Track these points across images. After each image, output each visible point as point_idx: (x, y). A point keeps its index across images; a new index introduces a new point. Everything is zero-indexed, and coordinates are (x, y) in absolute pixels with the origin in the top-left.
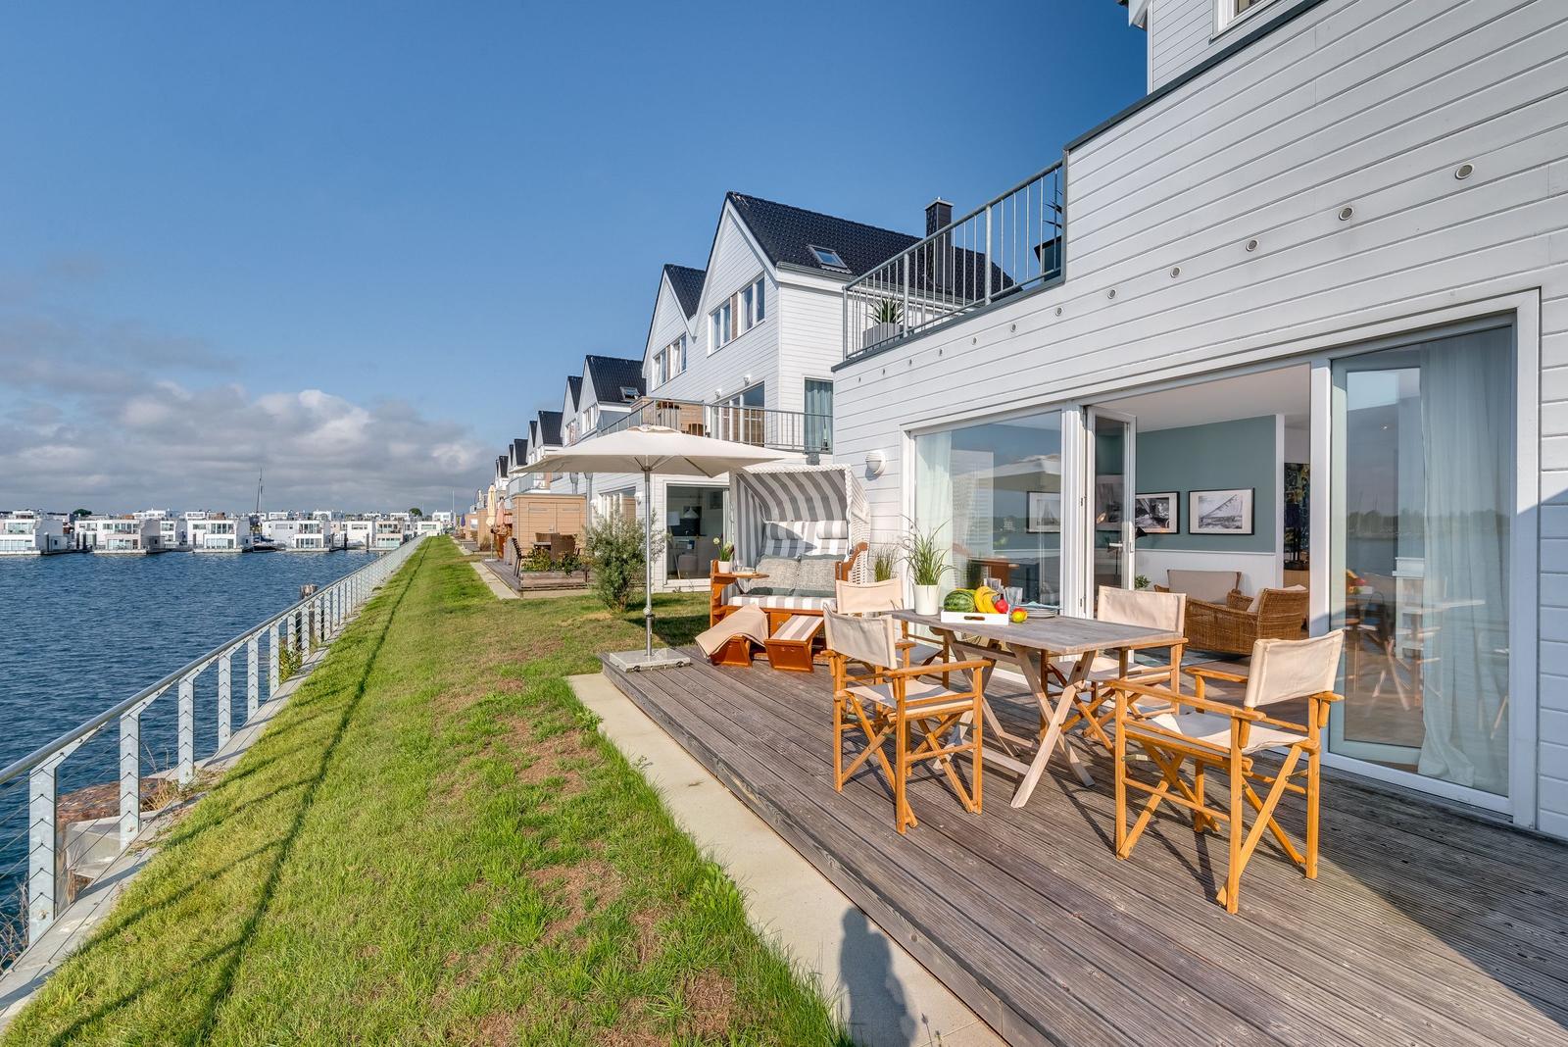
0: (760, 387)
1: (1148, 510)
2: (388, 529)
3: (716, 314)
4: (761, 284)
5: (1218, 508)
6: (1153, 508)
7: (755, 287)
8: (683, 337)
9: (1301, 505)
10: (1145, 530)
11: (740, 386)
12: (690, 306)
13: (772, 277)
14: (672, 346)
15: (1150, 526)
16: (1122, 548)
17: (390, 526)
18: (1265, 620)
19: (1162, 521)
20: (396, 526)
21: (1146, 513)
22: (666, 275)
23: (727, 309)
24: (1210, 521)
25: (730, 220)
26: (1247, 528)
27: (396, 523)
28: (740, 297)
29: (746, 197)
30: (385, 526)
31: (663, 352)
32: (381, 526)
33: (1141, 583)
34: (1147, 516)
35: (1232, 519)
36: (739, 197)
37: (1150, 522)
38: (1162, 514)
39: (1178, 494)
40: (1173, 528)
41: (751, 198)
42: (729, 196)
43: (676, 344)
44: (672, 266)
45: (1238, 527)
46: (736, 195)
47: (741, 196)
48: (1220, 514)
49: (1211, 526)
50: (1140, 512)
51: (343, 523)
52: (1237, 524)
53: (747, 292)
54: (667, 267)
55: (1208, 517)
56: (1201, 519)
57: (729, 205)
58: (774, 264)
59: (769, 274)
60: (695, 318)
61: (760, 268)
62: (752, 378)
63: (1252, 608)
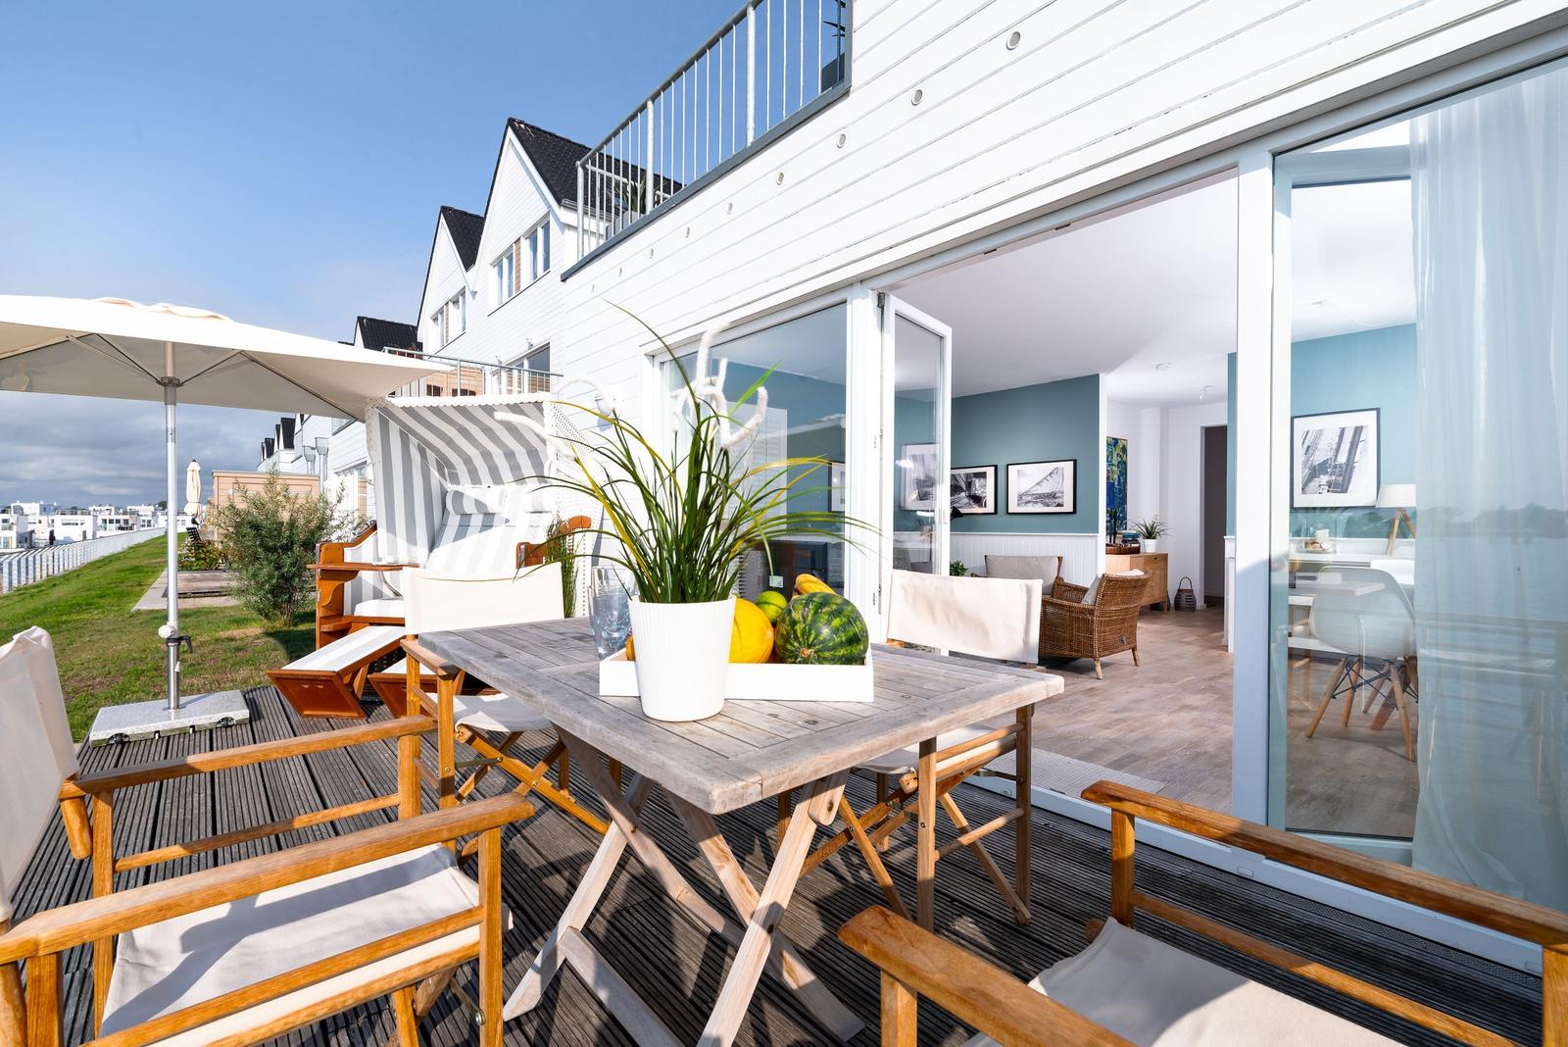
0: (546, 348)
1: (964, 488)
2: (115, 525)
3: (498, 263)
4: (546, 228)
5: (1038, 484)
6: (969, 485)
7: (540, 233)
8: (462, 293)
9: (1116, 484)
10: (962, 511)
11: (524, 350)
12: (469, 256)
13: (557, 219)
14: (450, 304)
15: (968, 505)
16: (933, 518)
17: (118, 521)
18: (1103, 614)
19: (978, 500)
20: (126, 521)
21: (963, 491)
22: (442, 219)
23: (510, 259)
24: (1029, 498)
25: (511, 151)
26: (1068, 507)
27: (127, 517)
28: (525, 244)
29: (532, 127)
30: (111, 521)
31: (441, 311)
32: (105, 521)
33: (957, 570)
34: (963, 494)
35: (1053, 496)
36: (522, 126)
37: (966, 500)
38: (978, 492)
39: (996, 467)
40: (990, 508)
41: (539, 130)
42: (511, 122)
43: (456, 302)
44: (450, 209)
45: (1059, 505)
46: (518, 123)
47: (526, 125)
48: (1040, 490)
49: (1030, 504)
50: (955, 489)
51: (51, 518)
52: (1057, 501)
53: (532, 236)
54: (445, 210)
55: (1026, 494)
56: (1020, 497)
57: (510, 133)
58: (559, 201)
59: (555, 215)
60: (474, 269)
61: (545, 210)
62: (538, 343)
63: (1088, 600)
